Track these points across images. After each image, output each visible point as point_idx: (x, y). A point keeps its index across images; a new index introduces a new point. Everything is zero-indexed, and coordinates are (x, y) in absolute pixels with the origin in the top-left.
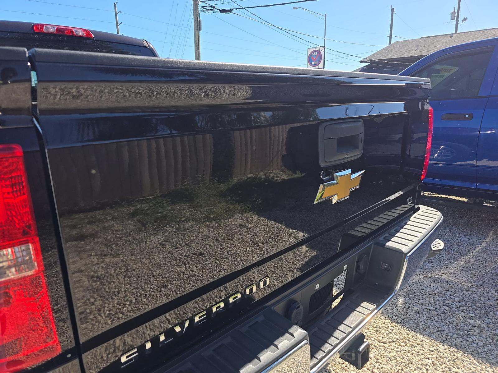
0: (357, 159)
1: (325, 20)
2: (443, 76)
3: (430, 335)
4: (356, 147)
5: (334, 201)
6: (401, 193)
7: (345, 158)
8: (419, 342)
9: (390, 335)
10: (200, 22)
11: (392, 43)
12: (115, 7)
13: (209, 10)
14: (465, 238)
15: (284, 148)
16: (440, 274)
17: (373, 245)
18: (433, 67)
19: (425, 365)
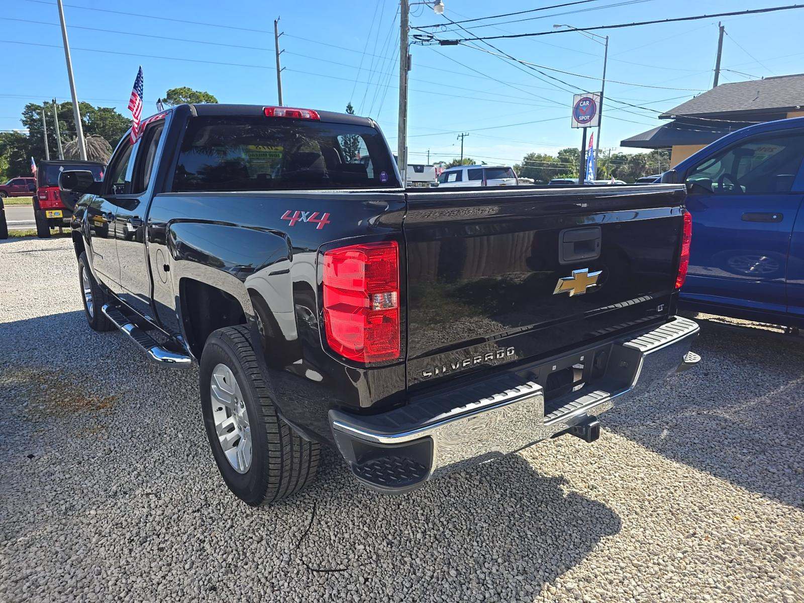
0: (594, 260)
1: (607, 45)
2: (763, 157)
3: (689, 464)
4: (592, 250)
5: (571, 294)
6: (648, 298)
7: (581, 259)
8: (674, 469)
9: (642, 461)
10: (409, 58)
11: (719, 84)
12: (276, 26)
13: (423, 40)
14: (770, 378)
15: (530, 249)
16: (721, 413)
17: (613, 344)
18: (743, 147)
19: (675, 487)
